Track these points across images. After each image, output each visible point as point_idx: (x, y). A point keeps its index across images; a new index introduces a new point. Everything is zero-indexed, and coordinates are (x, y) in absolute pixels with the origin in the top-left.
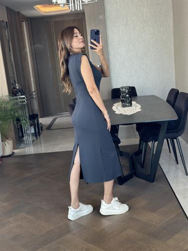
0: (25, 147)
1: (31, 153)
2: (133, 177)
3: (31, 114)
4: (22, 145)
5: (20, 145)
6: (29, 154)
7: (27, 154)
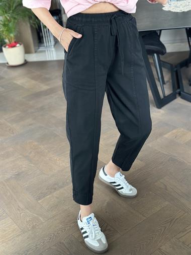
0: (45, 51)
1: (52, 59)
2: (175, 98)
3: (54, 8)
4: (41, 49)
5: (39, 48)
6: (50, 59)
7: (48, 59)
